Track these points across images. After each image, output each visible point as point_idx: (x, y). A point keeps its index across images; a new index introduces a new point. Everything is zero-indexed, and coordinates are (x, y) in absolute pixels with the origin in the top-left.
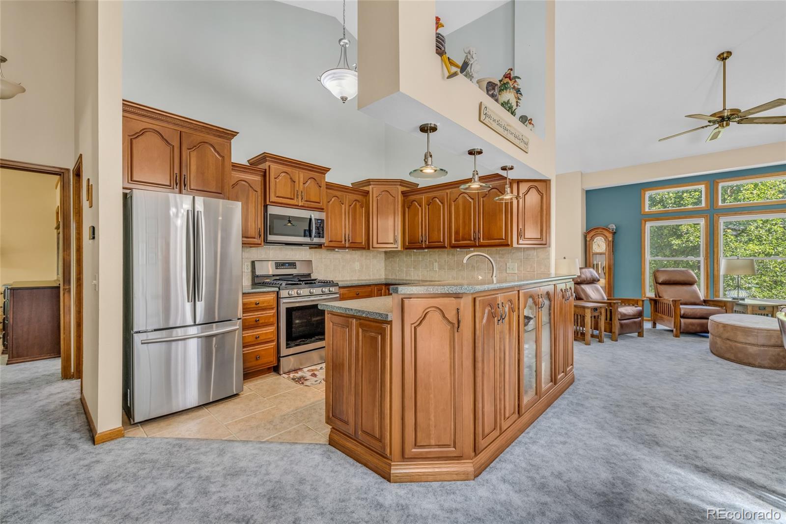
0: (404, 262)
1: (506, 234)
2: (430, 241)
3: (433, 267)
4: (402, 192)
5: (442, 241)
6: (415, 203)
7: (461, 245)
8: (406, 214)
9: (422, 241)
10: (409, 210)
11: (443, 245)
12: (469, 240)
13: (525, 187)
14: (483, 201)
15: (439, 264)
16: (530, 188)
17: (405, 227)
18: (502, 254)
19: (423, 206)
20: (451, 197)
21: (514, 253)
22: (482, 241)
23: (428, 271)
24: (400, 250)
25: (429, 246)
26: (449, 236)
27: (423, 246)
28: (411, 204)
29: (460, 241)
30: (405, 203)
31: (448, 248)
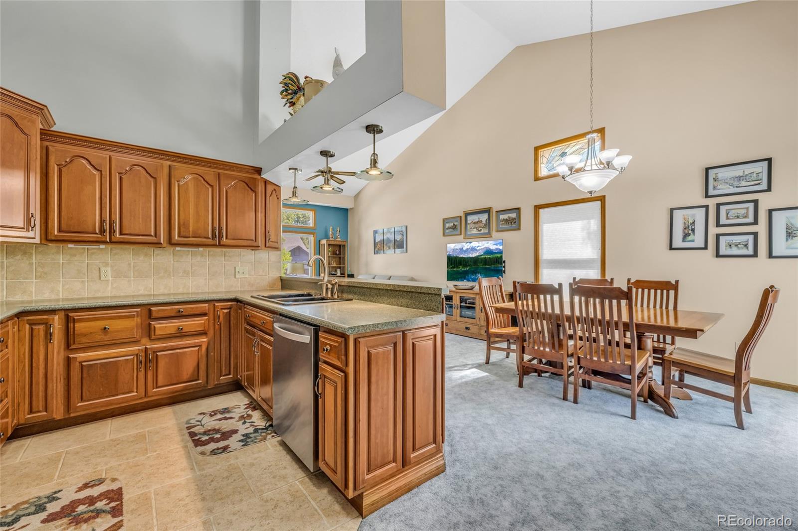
1: (257, 234)
2: (124, 232)
3: (98, 274)
4: (41, 129)
5: (153, 234)
6: (84, 161)
7: (191, 243)
8: (50, 175)
9: (103, 231)
10: (63, 169)
11: (156, 241)
12: (205, 238)
13: (270, 188)
14: (227, 192)
15: (114, 269)
16: (273, 191)
17: (51, 200)
18: (230, 256)
19: (106, 172)
20: (172, 173)
21: (244, 256)
22: (224, 240)
23: (83, 282)
24: (39, 242)
25: (121, 240)
26: (168, 228)
27: (106, 238)
28: (71, 161)
29: (189, 237)
30: (50, 153)
31: (165, 245)
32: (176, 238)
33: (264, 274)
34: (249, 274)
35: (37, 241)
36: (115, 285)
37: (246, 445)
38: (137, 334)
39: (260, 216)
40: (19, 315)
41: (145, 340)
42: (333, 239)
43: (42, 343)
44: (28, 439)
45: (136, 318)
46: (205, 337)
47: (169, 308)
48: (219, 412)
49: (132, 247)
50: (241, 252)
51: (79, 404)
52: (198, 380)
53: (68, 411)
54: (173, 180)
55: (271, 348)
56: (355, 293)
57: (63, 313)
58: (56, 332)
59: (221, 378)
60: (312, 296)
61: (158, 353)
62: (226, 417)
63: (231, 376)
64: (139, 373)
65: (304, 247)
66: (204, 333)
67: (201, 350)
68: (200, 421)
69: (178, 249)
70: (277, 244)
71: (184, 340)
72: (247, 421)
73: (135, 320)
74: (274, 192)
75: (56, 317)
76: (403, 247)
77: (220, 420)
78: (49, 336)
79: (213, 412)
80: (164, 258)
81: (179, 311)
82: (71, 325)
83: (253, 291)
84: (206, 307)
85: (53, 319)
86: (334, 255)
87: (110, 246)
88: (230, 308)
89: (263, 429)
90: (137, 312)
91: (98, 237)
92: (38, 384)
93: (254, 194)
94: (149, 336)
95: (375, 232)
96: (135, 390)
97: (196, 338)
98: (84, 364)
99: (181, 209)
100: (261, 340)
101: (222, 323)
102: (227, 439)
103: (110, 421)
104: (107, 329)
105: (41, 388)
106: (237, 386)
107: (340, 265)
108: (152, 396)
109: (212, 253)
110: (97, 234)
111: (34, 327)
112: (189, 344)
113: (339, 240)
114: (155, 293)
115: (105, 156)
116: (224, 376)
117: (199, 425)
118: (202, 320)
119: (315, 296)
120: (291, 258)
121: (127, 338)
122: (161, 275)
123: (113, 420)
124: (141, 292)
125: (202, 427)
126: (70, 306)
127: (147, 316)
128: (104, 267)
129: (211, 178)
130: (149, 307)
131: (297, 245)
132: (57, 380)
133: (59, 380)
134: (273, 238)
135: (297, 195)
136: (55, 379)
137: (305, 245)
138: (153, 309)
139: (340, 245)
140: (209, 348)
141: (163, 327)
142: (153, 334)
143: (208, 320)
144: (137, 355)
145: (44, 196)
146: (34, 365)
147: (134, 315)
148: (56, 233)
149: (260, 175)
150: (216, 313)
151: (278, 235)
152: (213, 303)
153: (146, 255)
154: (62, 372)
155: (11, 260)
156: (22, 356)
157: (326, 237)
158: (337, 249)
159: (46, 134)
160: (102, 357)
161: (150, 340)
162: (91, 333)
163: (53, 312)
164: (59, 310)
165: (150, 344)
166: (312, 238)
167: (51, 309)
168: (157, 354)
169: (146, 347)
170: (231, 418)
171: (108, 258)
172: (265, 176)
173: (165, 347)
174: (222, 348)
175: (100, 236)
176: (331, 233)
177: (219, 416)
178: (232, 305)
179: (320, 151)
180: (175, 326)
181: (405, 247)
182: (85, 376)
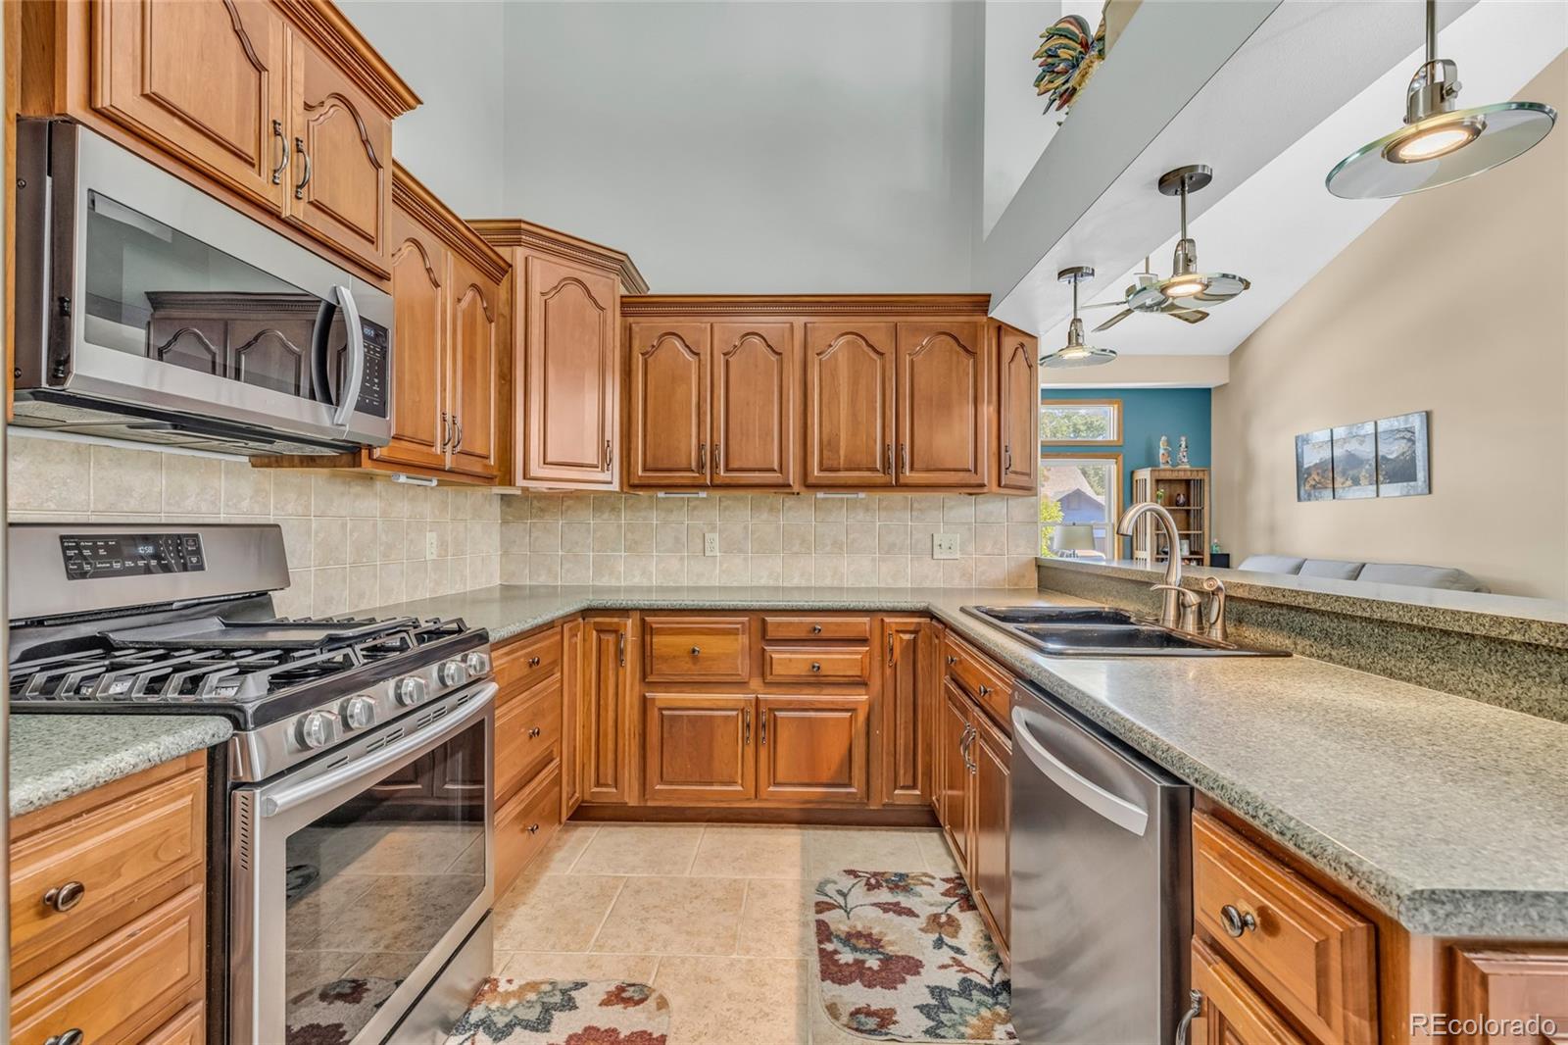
0: (588, 531)
1: (979, 456)
2: (731, 466)
3: (701, 546)
4: (622, 297)
5: (776, 467)
6: (678, 343)
7: (842, 482)
8: (634, 373)
9: (701, 466)
10: (650, 360)
11: (781, 481)
12: (869, 469)
13: (1010, 343)
14: (912, 363)
15: (724, 536)
16: (1017, 349)
17: (634, 415)
18: (920, 510)
19: (706, 354)
20: (809, 339)
21: (951, 508)
22: (908, 474)
23: (682, 559)
24: (617, 489)
25: (728, 481)
26: (802, 454)
27: (705, 479)
28: (660, 344)
29: (839, 470)
30: (634, 335)
31: (796, 489)
32: (816, 474)
33: (996, 551)
34: (962, 550)
35: (616, 487)
36: (725, 566)
37: (938, 1036)
38: (743, 667)
39: (987, 411)
40: (587, 612)
41: (755, 683)
42: (1168, 467)
43: (611, 665)
44: (594, 829)
45: (740, 637)
46: (863, 691)
47: (796, 619)
48: (887, 881)
49: (749, 494)
50: (946, 500)
51: (658, 787)
52: (849, 785)
53: (644, 796)
54: (810, 353)
55: (1006, 772)
56: (1301, 632)
57: (637, 616)
58: (629, 648)
59: (896, 792)
60: (1125, 620)
61: (776, 713)
62: (897, 904)
63: (918, 792)
64: (746, 747)
65: (1089, 492)
66: (861, 683)
67: (856, 721)
68: (844, 895)
69: (820, 495)
70: (1026, 478)
71: (824, 692)
72: (946, 939)
73: (740, 641)
74: (1020, 350)
75: (630, 622)
76: (1411, 477)
77: (886, 908)
78: (620, 653)
79: (875, 875)
80: (800, 515)
81: (815, 629)
82: (648, 638)
83: (971, 590)
84: (865, 623)
85: (625, 625)
86: (1170, 505)
87: (717, 494)
88: (915, 632)
89: (983, 989)
90: (743, 623)
91: (694, 477)
92: (606, 736)
93: (971, 361)
94: (763, 675)
95: (1301, 441)
96: (740, 782)
97: (845, 691)
98: (665, 712)
99: (825, 409)
100: (981, 736)
101: (898, 663)
102: (890, 984)
103: (702, 830)
104: (696, 653)
105: (611, 745)
106: (928, 819)
107: (1189, 530)
108: (766, 800)
109: (884, 504)
110: (692, 471)
111: (602, 636)
112: (832, 702)
113: (1185, 467)
114: (785, 585)
115: (703, 325)
116: (903, 788)
117: (840, 907)
118: (856, 653)
119: (1139, 622)
120: (1061, 514)
121: (728, 675)
122: (795, 549)
123: (708, 829)
124: (763, 582)
125: (845, 914)
126: (646, 602)
127: (760, 637)
128: (710, 532)
129: (881, 340)
130: (762, 615)
131: (1074, 488)
132: (630, 735)
133: (632, 736)
134: (1018, 465)
135: (1080, 341)
136: (627, 732)
137: (1092, 487)
138: (769, 619)
139: (1187, 482)
140: (872, 718)
141: (785, 659)
142: (768, 673)
143: (870, 653)
144: (742, 710)
145: (625, 410)
146: (602, 702)
147: (738, 629)
148: (640, 473)
149: (986, 312)
150: (886, 640)
151: (1030, 459)
152: (880, 616)
153: (771, 509)
154: (636, 723)
155: (599, 521)
156: (587, 684)
157: (1151, 461)
158: (1180, 489)
159: (630, 305)
160: (690, 705)
161: (765, 683)
162: (674, 657)
163: (624, 612)
164: (632, 609)
165: (766, 691)
166: (1111, 468)
167: (622, 606)
168: (775, 715)
169: (757, 697)
170: (910, 913)
171: (714, 515)
172: (997, 313)
173: (790, 702)
174: (898, 722)
175: (697, 475)
176: (1162, 451)
177: (885, 896)
178: (919, 623)
179: (1159, 176)
180: (807, 659)
181: (1421, 475)
182: (665, 736)
